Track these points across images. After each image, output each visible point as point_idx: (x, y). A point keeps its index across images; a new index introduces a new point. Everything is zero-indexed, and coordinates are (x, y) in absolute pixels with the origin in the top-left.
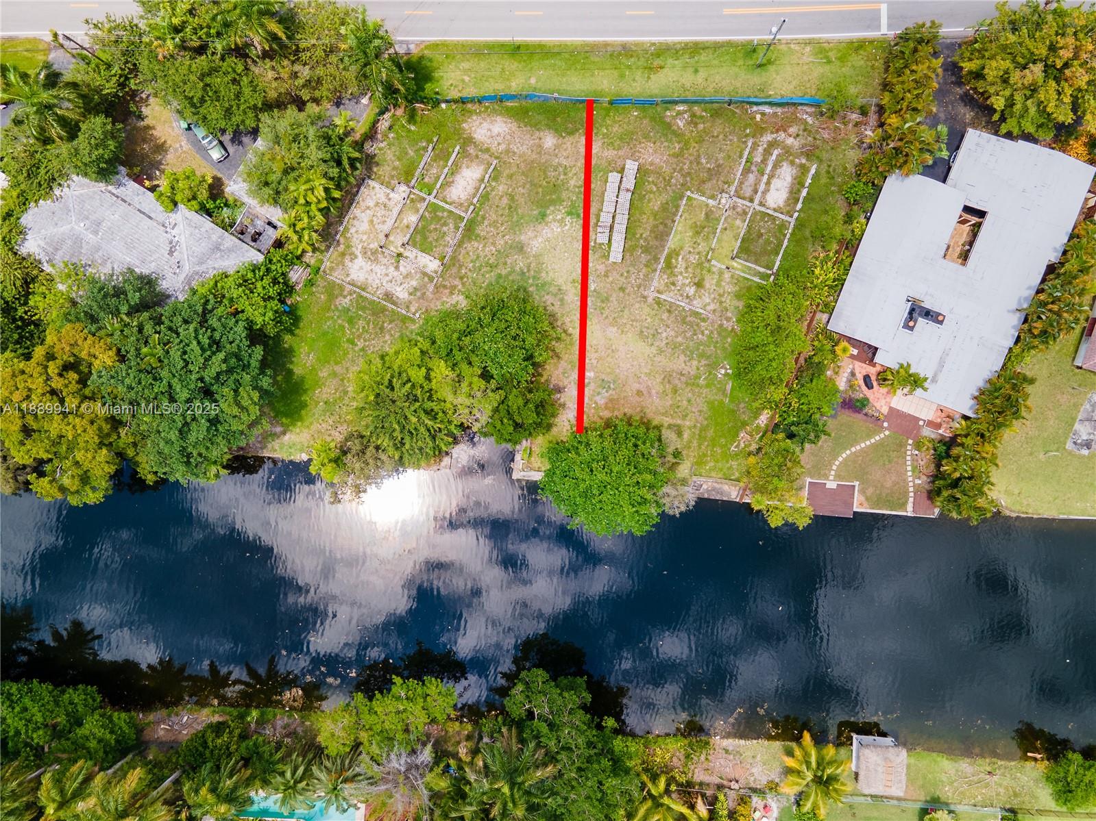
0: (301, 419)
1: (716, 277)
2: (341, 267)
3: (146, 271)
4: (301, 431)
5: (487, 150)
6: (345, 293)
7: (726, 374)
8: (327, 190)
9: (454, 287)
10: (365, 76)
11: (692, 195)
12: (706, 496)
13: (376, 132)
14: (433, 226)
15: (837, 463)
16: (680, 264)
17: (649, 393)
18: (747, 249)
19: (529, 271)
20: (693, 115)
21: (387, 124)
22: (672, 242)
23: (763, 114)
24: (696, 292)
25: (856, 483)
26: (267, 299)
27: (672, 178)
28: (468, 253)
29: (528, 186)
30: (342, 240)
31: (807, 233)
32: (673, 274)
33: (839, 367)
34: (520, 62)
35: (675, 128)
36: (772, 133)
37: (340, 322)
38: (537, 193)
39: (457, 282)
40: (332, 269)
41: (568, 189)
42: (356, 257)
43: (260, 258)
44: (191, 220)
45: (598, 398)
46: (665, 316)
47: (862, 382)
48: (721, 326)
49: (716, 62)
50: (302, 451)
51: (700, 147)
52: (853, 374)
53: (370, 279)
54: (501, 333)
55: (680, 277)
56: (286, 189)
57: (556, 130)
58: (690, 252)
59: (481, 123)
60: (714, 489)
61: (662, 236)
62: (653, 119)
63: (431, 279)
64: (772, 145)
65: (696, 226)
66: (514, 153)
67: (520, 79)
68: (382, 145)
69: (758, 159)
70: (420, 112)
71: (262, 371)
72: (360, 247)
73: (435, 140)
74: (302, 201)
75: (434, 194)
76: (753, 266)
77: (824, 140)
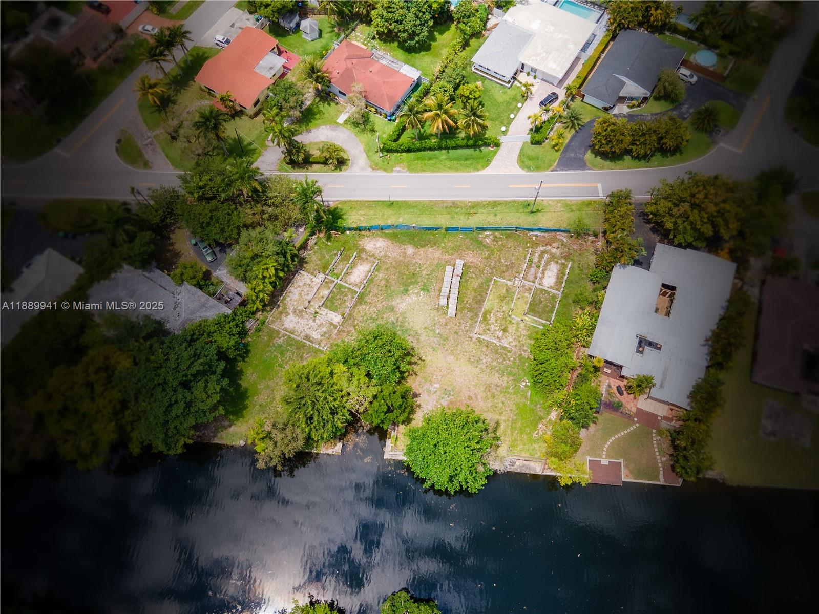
0: (242, 416)
1: (515, 325)
2: (279, 320)
3: (158, 318)
4: (242, 424)
5: (373, 255)
6: (280, 336)
7: (526, 386)
8: (276, 270)
9: (349, 332)
10: (304, 209)
11: (497, 279)
12: (519, 471)
13: (307, 246)
14: (338, 297)
15: (606, 446)
16: (492, 319)
17: (477, 398)
18: (533, 309)
19: (397, 322)
20: (495, 237)
21: (314, 242)
22: (486, 305)
23: (537, 236)
24: (503, 334)
25: (621, 460)
26: (231, 335)
27: (484, 270)
28: (359, 312)
29: (397, 274)
30: (281, 305)
31: (570, 301)
32: (488, 324)
33: (600, 381)
34: (393, 210)
35: (485, 243)
36: (543, 246)
37: (275, 353)
38: (403, 278)
39: (352, 329)
40: (273, 321)
41: (421, 276)
42: (289, 314)
43: (230, 312)
44: (190, 290)
45: (442, 401)
46: (484, 349)
47: (616, 391)
48: (521, 355)
49: (507, 211)
50: (240, 439)
51: (500, 254)
52: (609, 386)
53: (297, 327)
54: (380, 347)
55: (492, 326)
56: (251, 270)
57: (414, 245)
58: (498, 311)
59: (370, 241)
60: (524, 466)
61: (480, 302)
62: (471, 239)
63: (335, 327)
64: (543, 253)
65: (501, 297)
66: (389, 257)
67: (392, 219)
68: (310, 253)
69: (536, 260)
70: (334, 235)
71: (223, 376)
72: (292, 309)
73: (342, 249)
74: (261, 276)
75: (339, 279)
76: (539, 319)
77: (574, 250)
